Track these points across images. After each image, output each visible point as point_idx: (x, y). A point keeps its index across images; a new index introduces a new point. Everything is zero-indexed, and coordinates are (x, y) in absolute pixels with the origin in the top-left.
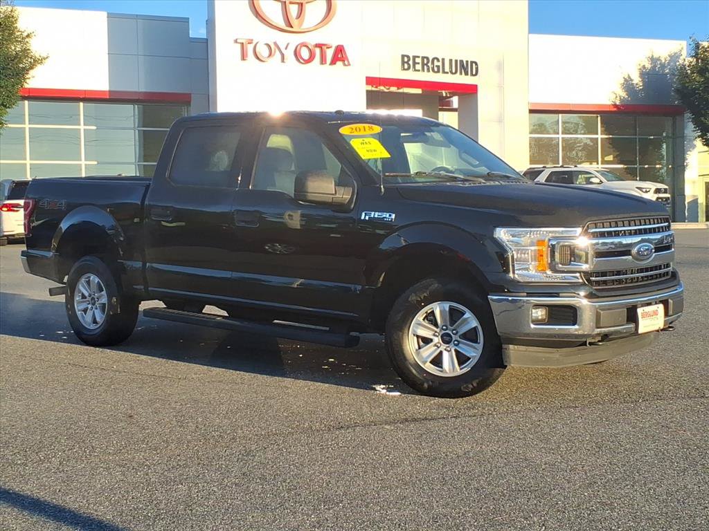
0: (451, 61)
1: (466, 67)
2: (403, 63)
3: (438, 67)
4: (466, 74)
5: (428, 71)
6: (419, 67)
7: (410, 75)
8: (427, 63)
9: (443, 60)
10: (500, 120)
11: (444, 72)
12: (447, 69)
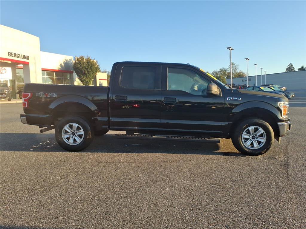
0: (22, 55)
1: (26, 57)
2: (9, 54)
3: (19, 56)
4: (26, 59)
5: (16, 57)
6: (13, 56)
7: (11, 58)
8: (15, 55)
9: (20, 55)
10: (36, 72)
11: (20, 58)
12: (21, 57)
